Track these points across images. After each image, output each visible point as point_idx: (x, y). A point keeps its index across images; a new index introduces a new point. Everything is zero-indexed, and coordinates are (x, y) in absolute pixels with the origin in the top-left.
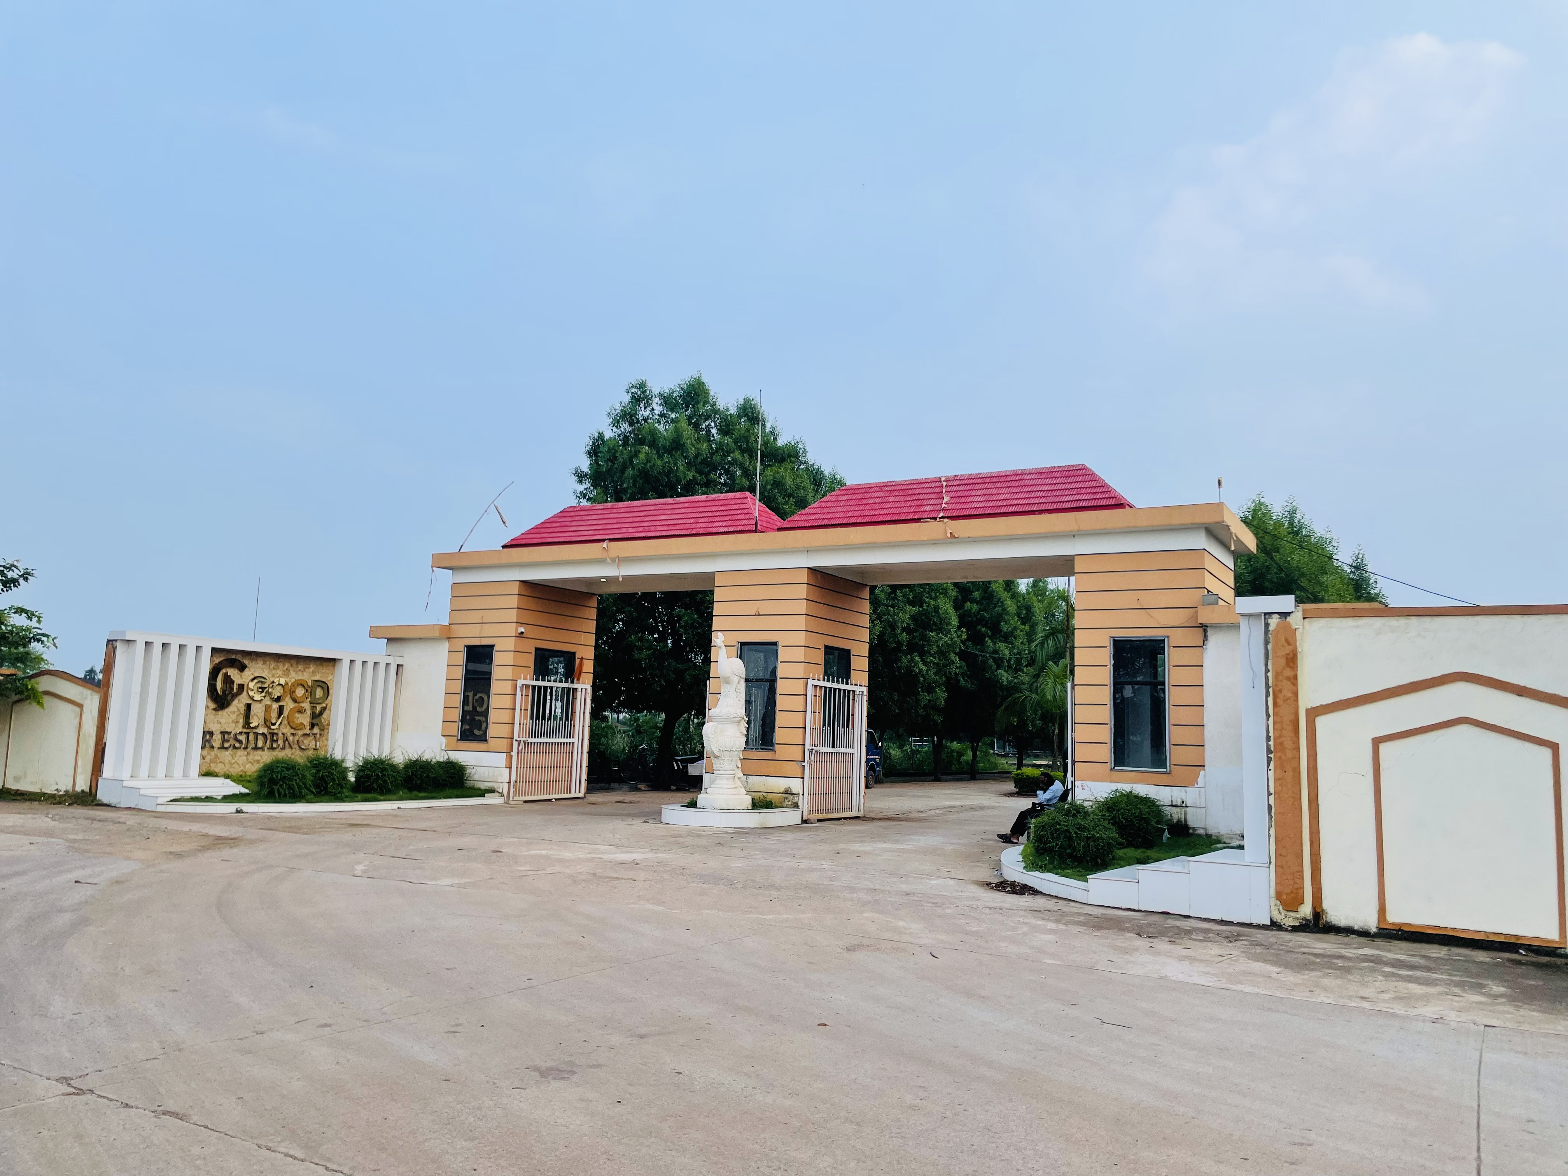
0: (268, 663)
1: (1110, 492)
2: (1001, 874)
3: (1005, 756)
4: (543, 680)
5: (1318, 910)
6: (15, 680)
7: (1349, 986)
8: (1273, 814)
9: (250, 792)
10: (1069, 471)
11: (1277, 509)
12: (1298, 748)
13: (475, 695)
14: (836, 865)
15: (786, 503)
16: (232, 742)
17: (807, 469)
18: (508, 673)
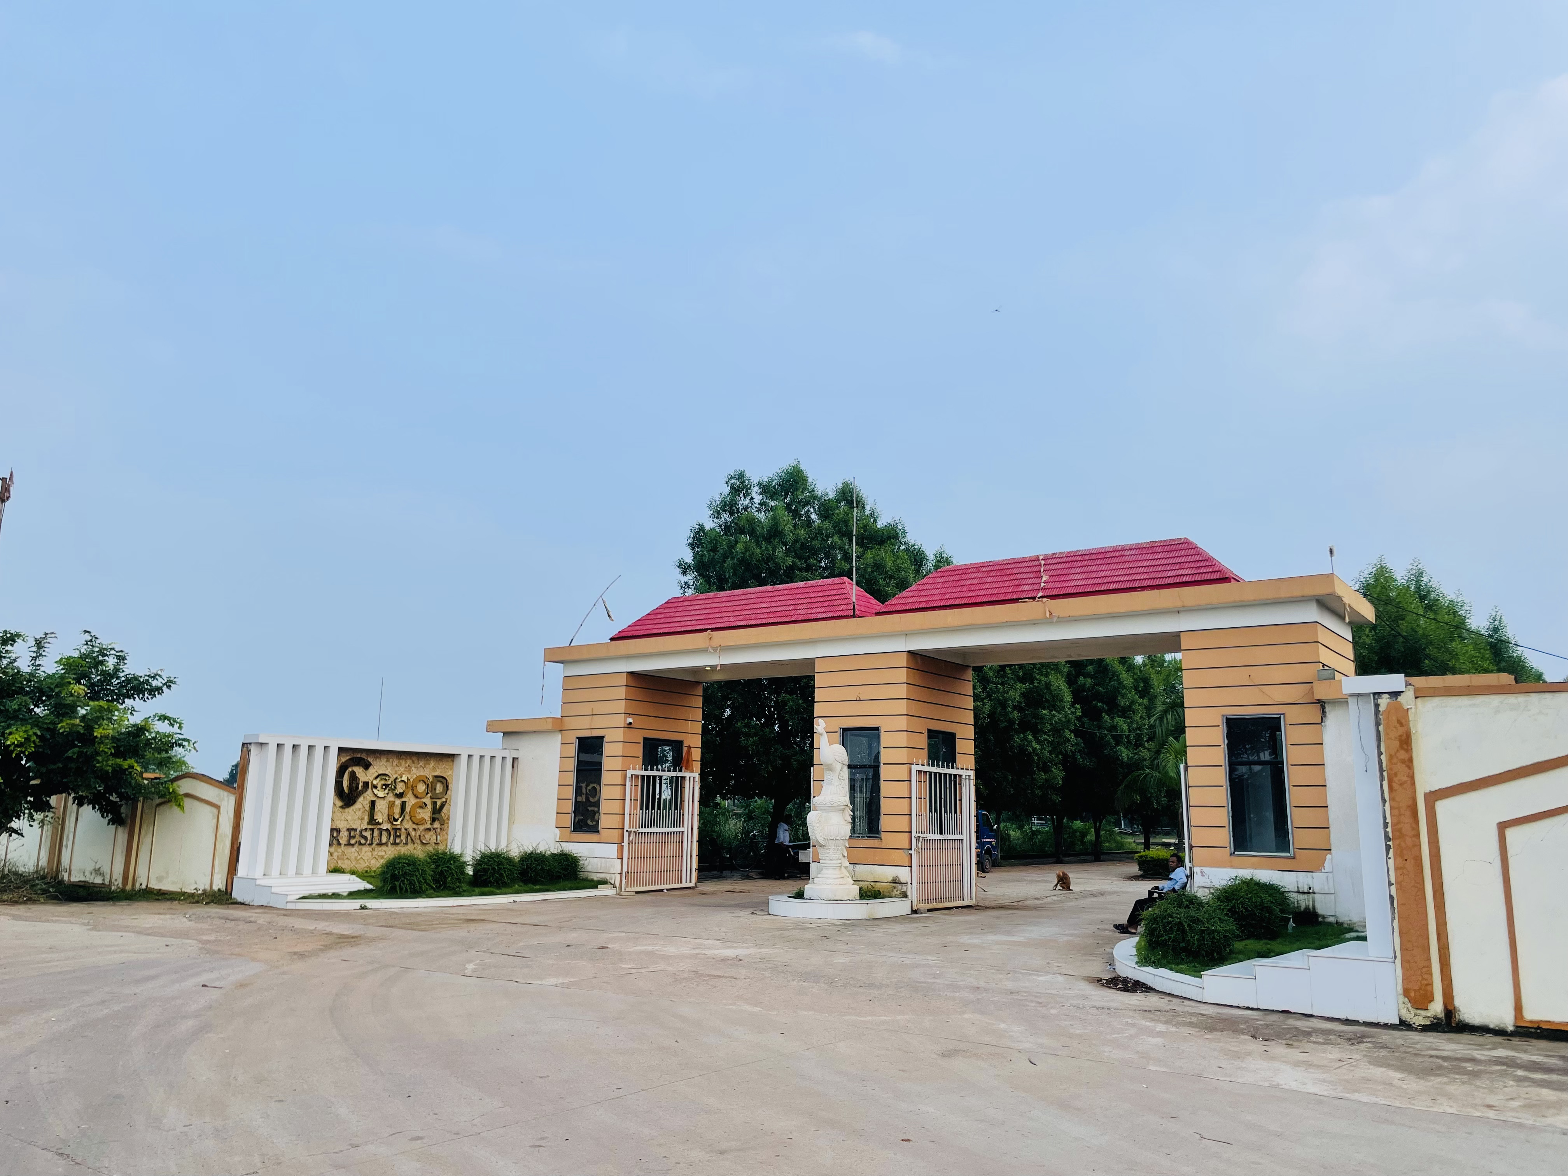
0: (391, 760)
1: (1214, 565)
2: (1114, 969)
3: (1133, 834)
4: (652, 770)
5: (1450, 1008)
6: (158, 784)
7: (1476, 1094)
8: (1395, 905)
9: (374, 888)
10: (1171, 545)
11: (1401, 574)
12: (1418, 835)
13: (587, 786)
14: (941, 961)
15: (888, 585)
16: (358, 838)
17: (907, 550)
18: (617, 763)
